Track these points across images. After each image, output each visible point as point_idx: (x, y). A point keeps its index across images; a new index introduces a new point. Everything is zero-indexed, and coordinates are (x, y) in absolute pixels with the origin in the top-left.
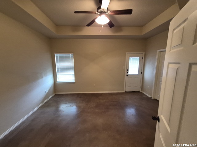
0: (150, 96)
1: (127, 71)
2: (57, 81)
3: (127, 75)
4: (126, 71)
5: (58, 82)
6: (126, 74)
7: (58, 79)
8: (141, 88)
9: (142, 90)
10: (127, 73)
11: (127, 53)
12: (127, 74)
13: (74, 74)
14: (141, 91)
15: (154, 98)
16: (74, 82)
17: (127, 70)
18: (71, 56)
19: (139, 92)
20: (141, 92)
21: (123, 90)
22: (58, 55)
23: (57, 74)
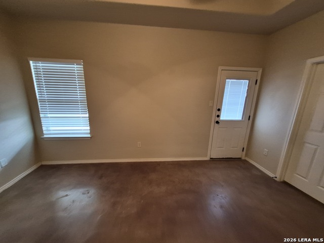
0: (271, 175)
1: (218, 113)
2: (43, 134)
3: (217, 122)
4: (215, 113)
5: (45, 136)
6: (214, 119)
7: (44, 128)
8: (245, 150)
9: (246, 155)
10: (218, 116)
11: (220, 68)
12: (217, 119)
13: (87, 115)
14: (243, 158)
15: (282, 180)
16: (89, 136)
17: (219, 110)
18: (76, 68)
19: (240, 158)
20: (245, 161)
21: (206, 156)
22: (40, 65)
23: (41, 115)
